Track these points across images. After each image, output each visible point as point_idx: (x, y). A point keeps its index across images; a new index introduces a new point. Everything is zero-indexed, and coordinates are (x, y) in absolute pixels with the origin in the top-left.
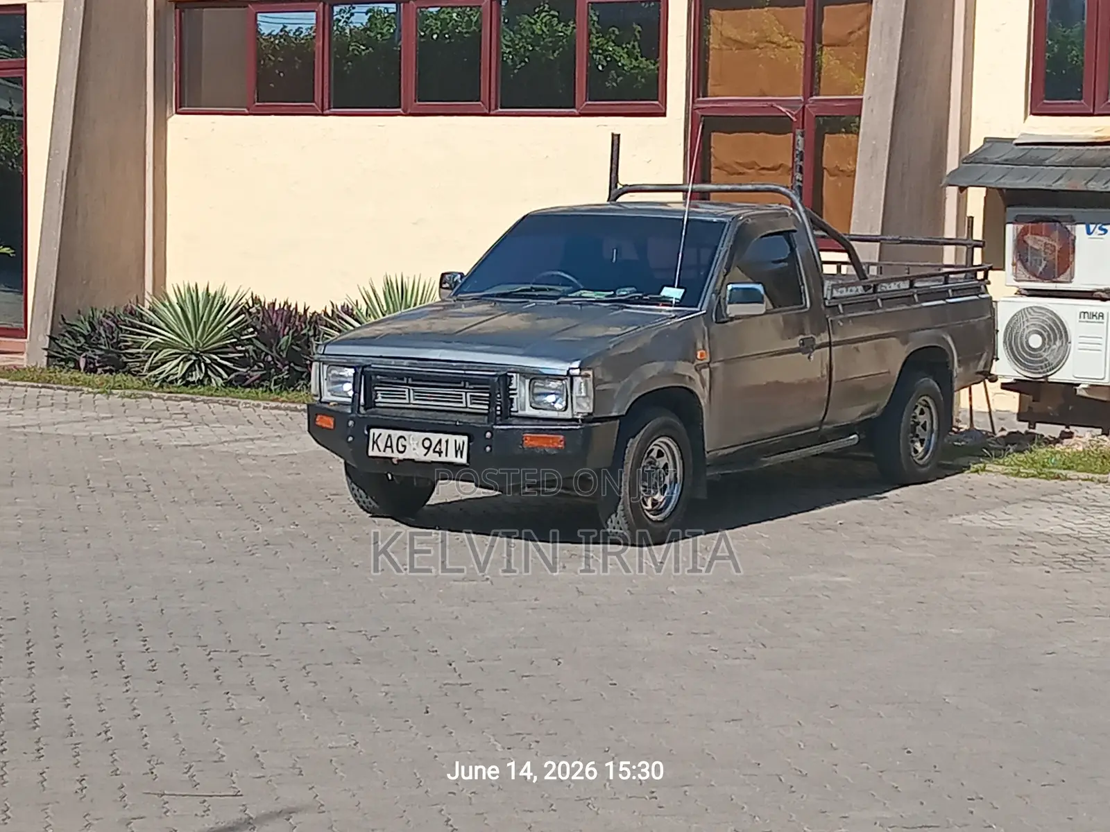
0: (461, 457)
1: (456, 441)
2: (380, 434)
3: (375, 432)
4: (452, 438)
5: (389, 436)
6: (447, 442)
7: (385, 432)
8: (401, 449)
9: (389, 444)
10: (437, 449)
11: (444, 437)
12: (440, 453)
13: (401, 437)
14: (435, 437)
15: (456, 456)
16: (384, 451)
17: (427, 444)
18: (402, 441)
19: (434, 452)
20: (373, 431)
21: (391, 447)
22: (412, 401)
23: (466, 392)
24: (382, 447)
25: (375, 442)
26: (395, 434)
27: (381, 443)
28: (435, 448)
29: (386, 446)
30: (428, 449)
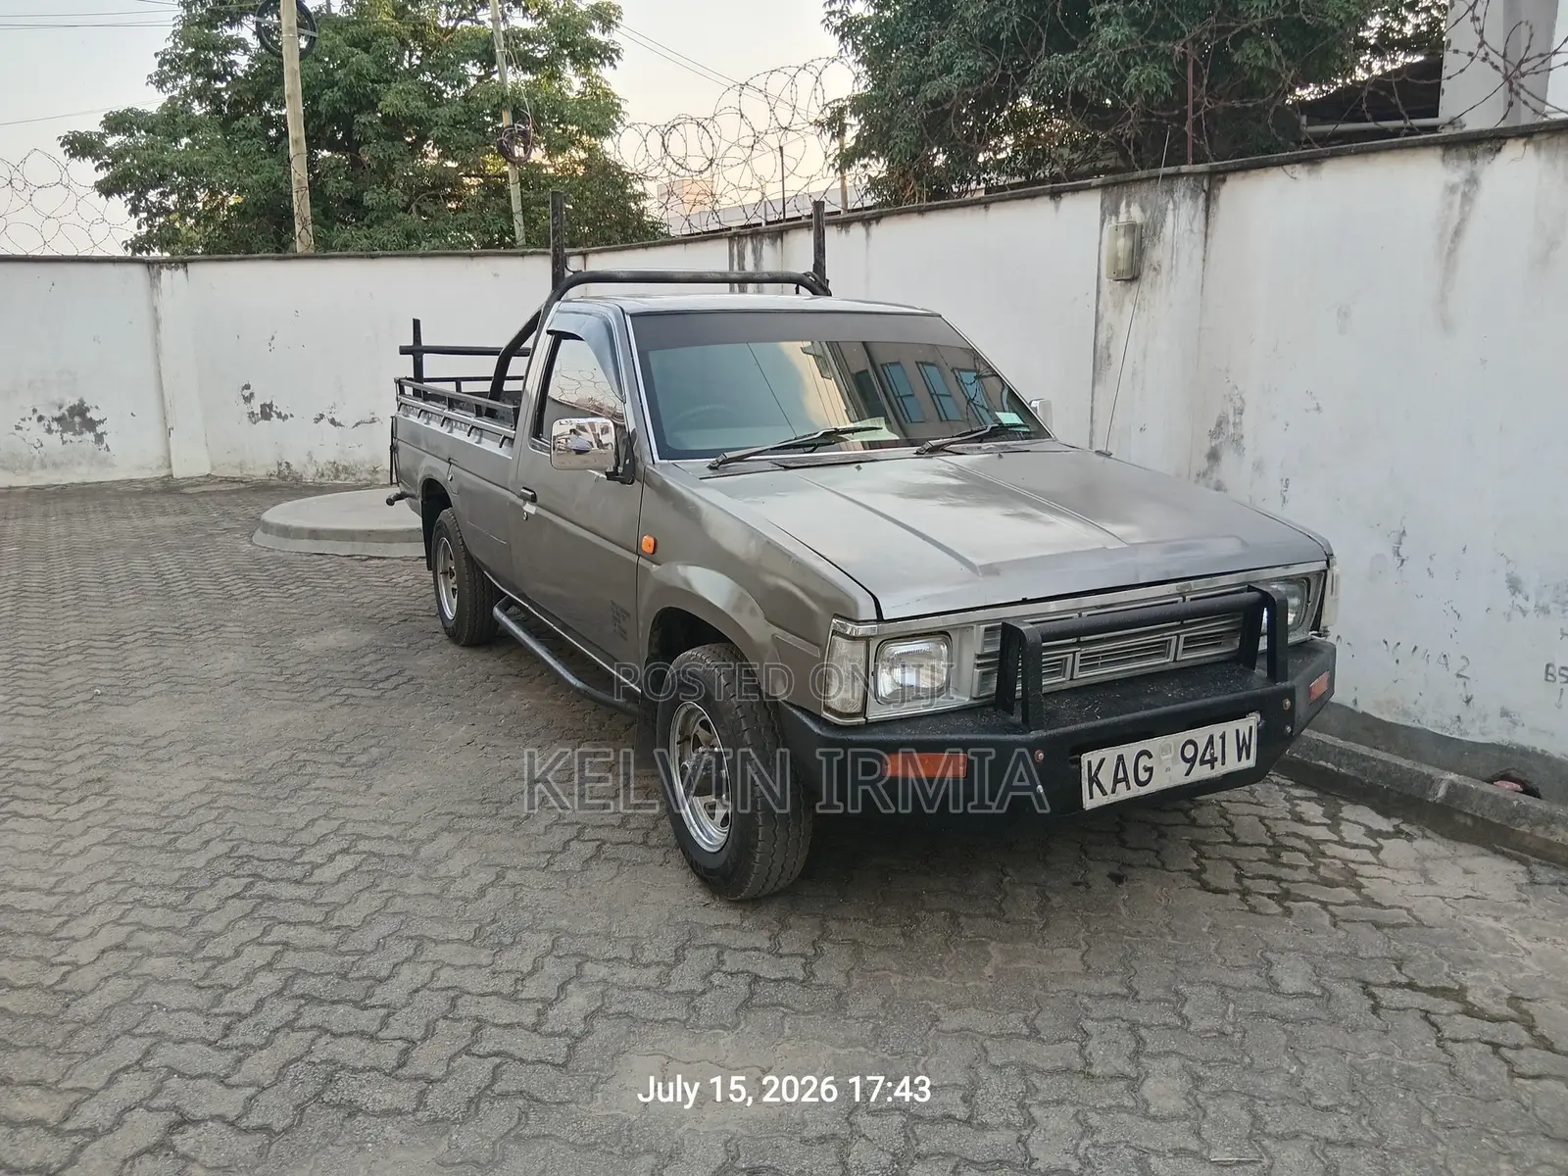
0: (1249, 756)
1: (1237, 731)
2: (1102, 761)
3: (1090, 758)
4: (1230, 727)
5: (1121, 758)
6: (1222, 737)
7: (1110, 754)
8: (1143, 776)
9: (1121, 775)
10: (1208, 757)
11: (1216, 730)
12: (1212, 761)
13: (1142, 753)
14: (1200, 735)
15: (1240, 758)
16: (1113, 792)
17: (1189, 752)
18: (1144, 761)
19: (1203, 762)
20: (1085, 758)
21: (1125, 779)
22: (1078, 675)
23: (1178, 635)
24: (1108, 786)
25: (1094, 780)
26: (1130, 750)
27: (1106, 777)
28: (1204, 754)
29: (1116, 781)
30: (1192, 761)
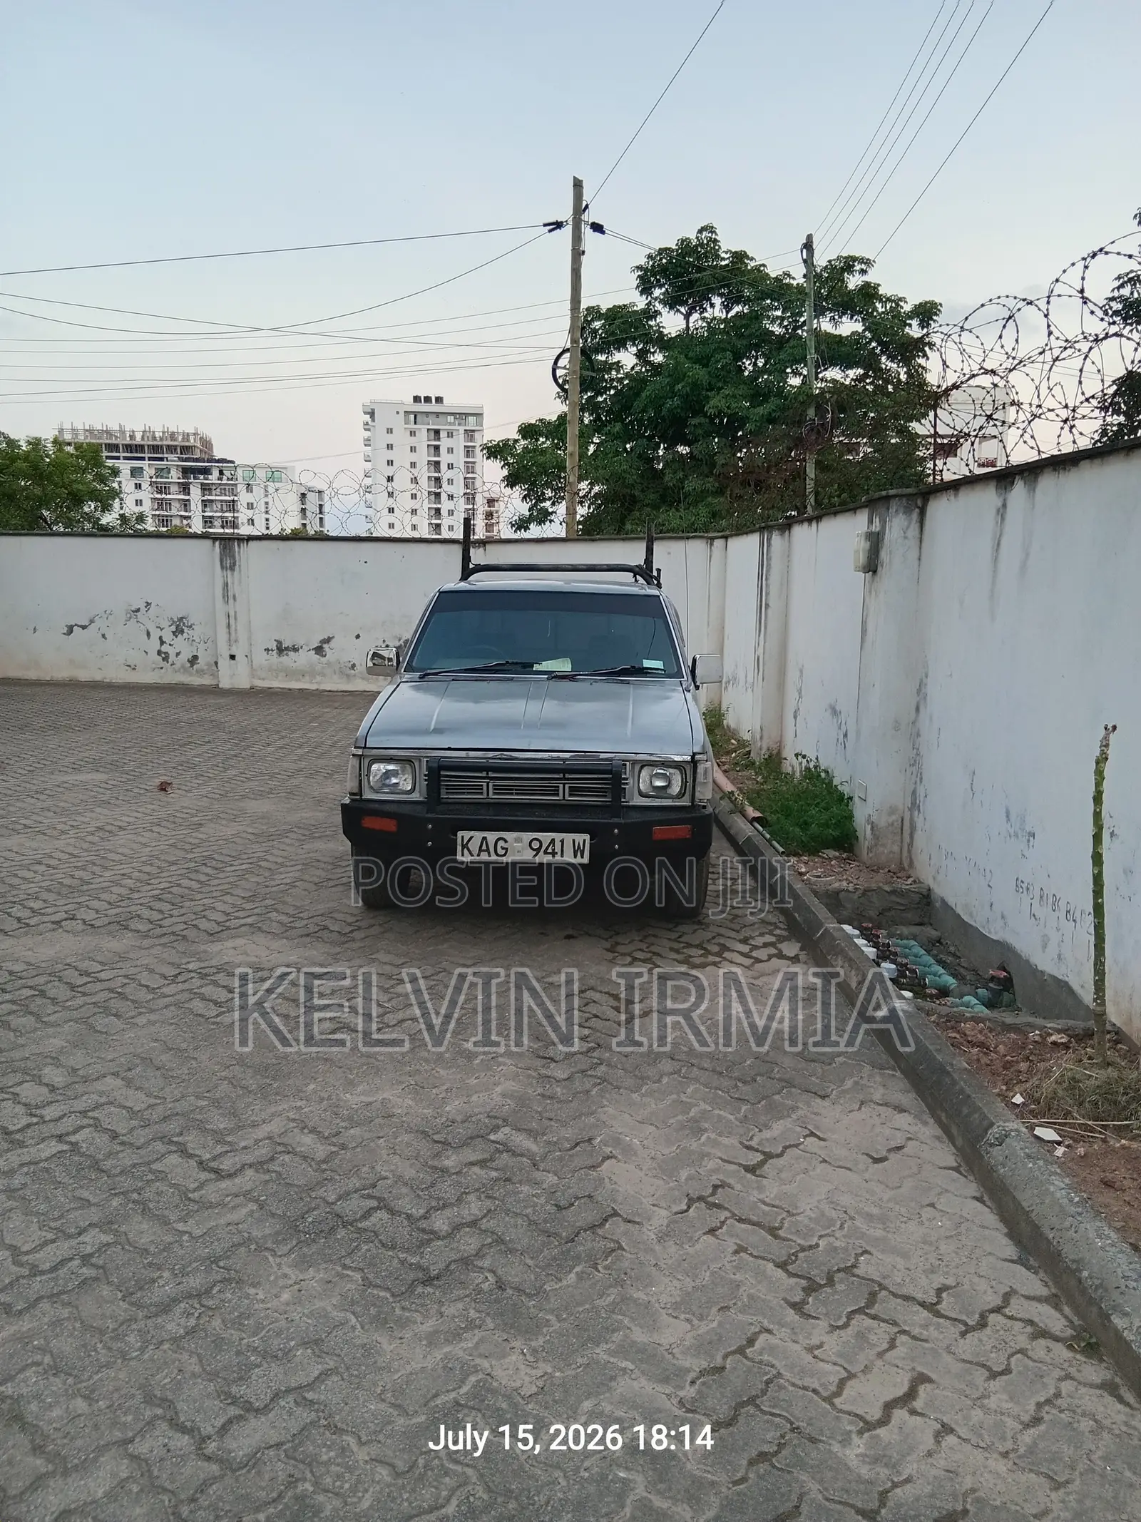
0: (582, 857)
1: (574, 841)
2: (471, 838)
3: (463, 835)
4: (568, 837)
5: (484, 838)
6: (562, 841)
7: (478, 835)
8: (501, 852)
9: (484, 847)
10: (550, 850)
11: (558, 836)
12: (554, 854)
13: (500, 839)
14: (546, 837)
15: (575, 857)
16: (478, 855)
17: (536, 845)
18: (501, 843)
19: (546, 853)
20: (460, 834)
21: (488, 850)
22: (491, 795)
23: (564, 784)
24: (475, 851)
25: (464, 846)
26: (492, 836)
27: (474, 846)
28: (547, 849)
29: (480, 850)
30: (538, 850)
